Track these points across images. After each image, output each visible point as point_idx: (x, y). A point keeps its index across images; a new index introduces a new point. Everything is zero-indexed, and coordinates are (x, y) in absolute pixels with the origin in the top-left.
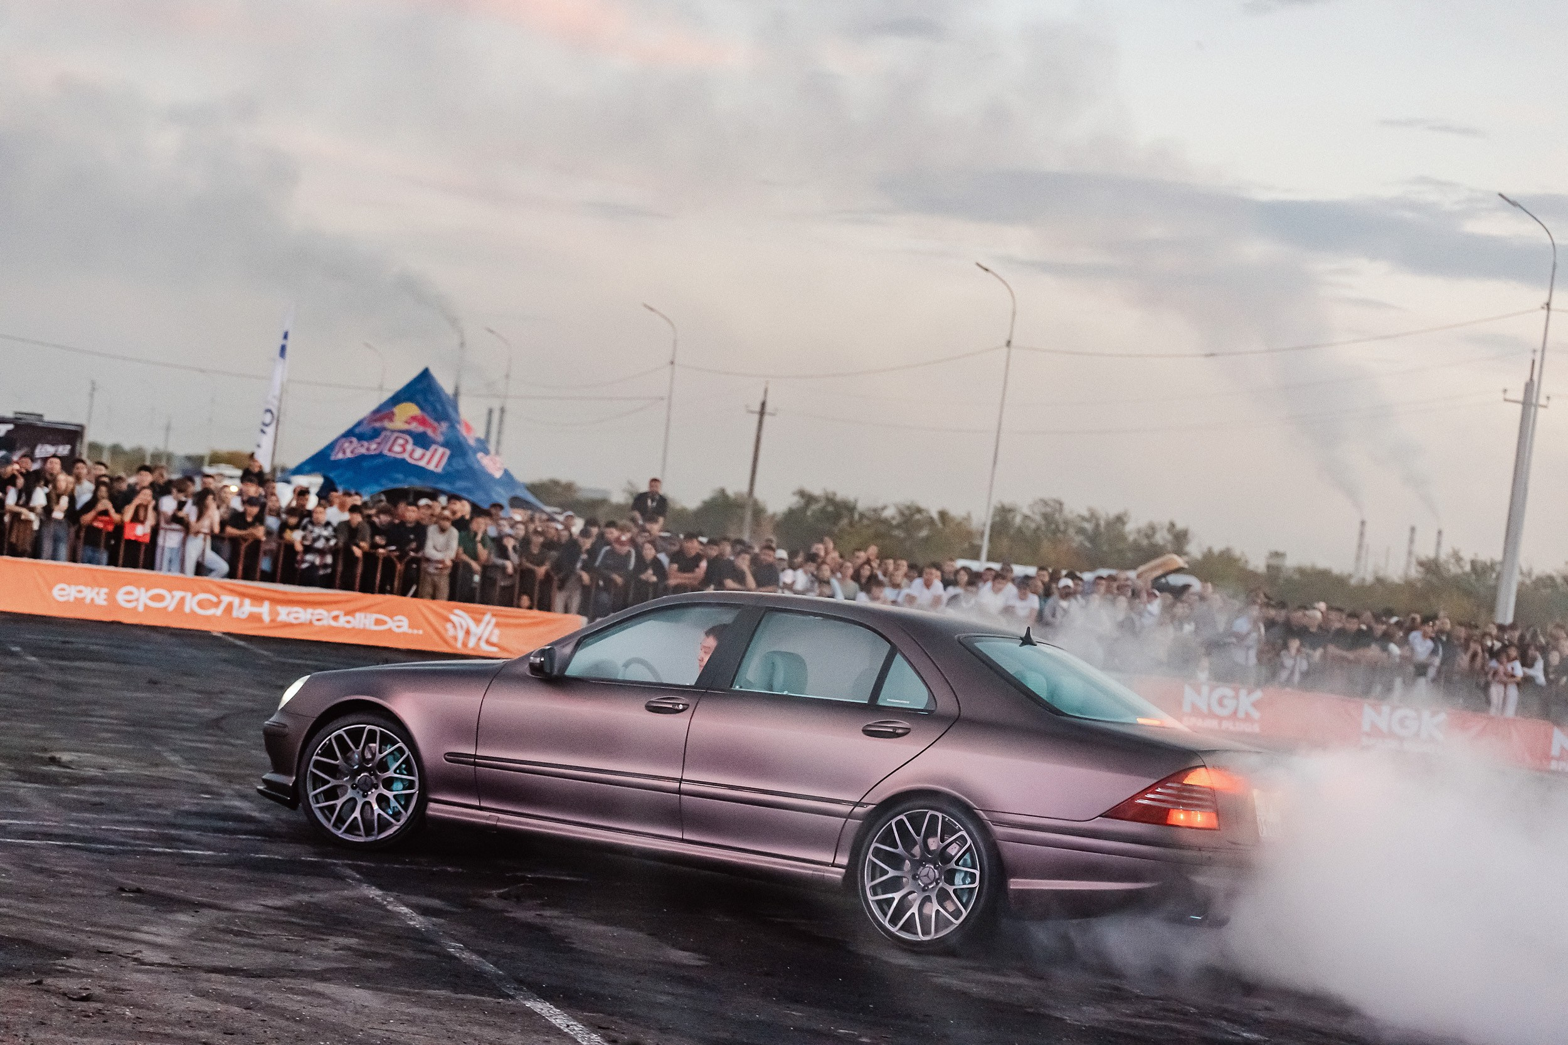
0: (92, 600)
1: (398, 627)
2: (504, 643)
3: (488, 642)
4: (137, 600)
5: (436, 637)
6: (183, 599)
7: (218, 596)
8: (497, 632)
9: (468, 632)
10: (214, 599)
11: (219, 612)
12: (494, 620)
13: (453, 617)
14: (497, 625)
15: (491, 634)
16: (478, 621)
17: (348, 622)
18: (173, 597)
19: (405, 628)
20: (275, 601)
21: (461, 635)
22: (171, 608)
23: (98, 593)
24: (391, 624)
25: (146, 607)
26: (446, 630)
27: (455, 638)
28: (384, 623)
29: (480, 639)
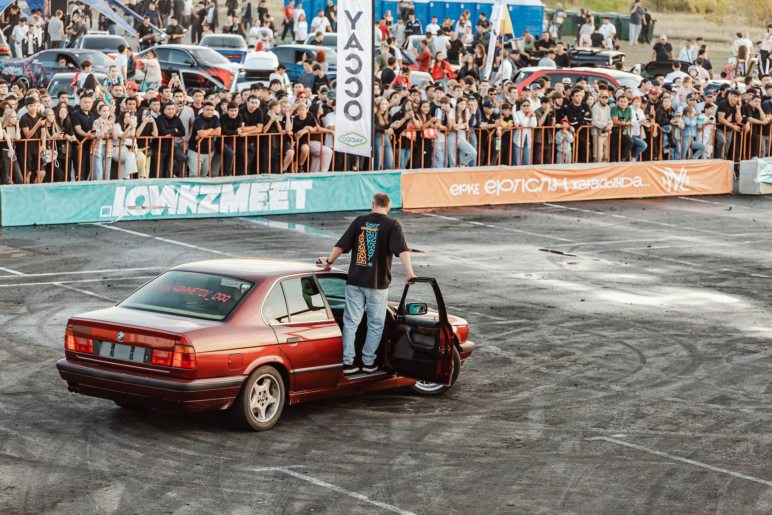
0: (472, 191)
1: (637, 183)
2: (693, 185)
3: (684, 186)
4: (496, 188)
5: (657, 187)
6: (520, 184)
7: (539, 179)
8: (688, 178)
9: (673, 181)
10: (537, 181)
11: (540, 189)
12: (686, 171)
13: (665, 172)
14: (688, 174)
15: (685, 179)
16: (678, 173)
17: (610, 185)
18: (515, 183)
19: (640, 184)
20: (569, 177)
21: (670, 183)
22: (514, 191)
23: (474, 188)
24: (633, 183)
25: (501, 191)
26: (662, 181)
27: (667, 186)
28: (630, 182)
29: (680, 184)
